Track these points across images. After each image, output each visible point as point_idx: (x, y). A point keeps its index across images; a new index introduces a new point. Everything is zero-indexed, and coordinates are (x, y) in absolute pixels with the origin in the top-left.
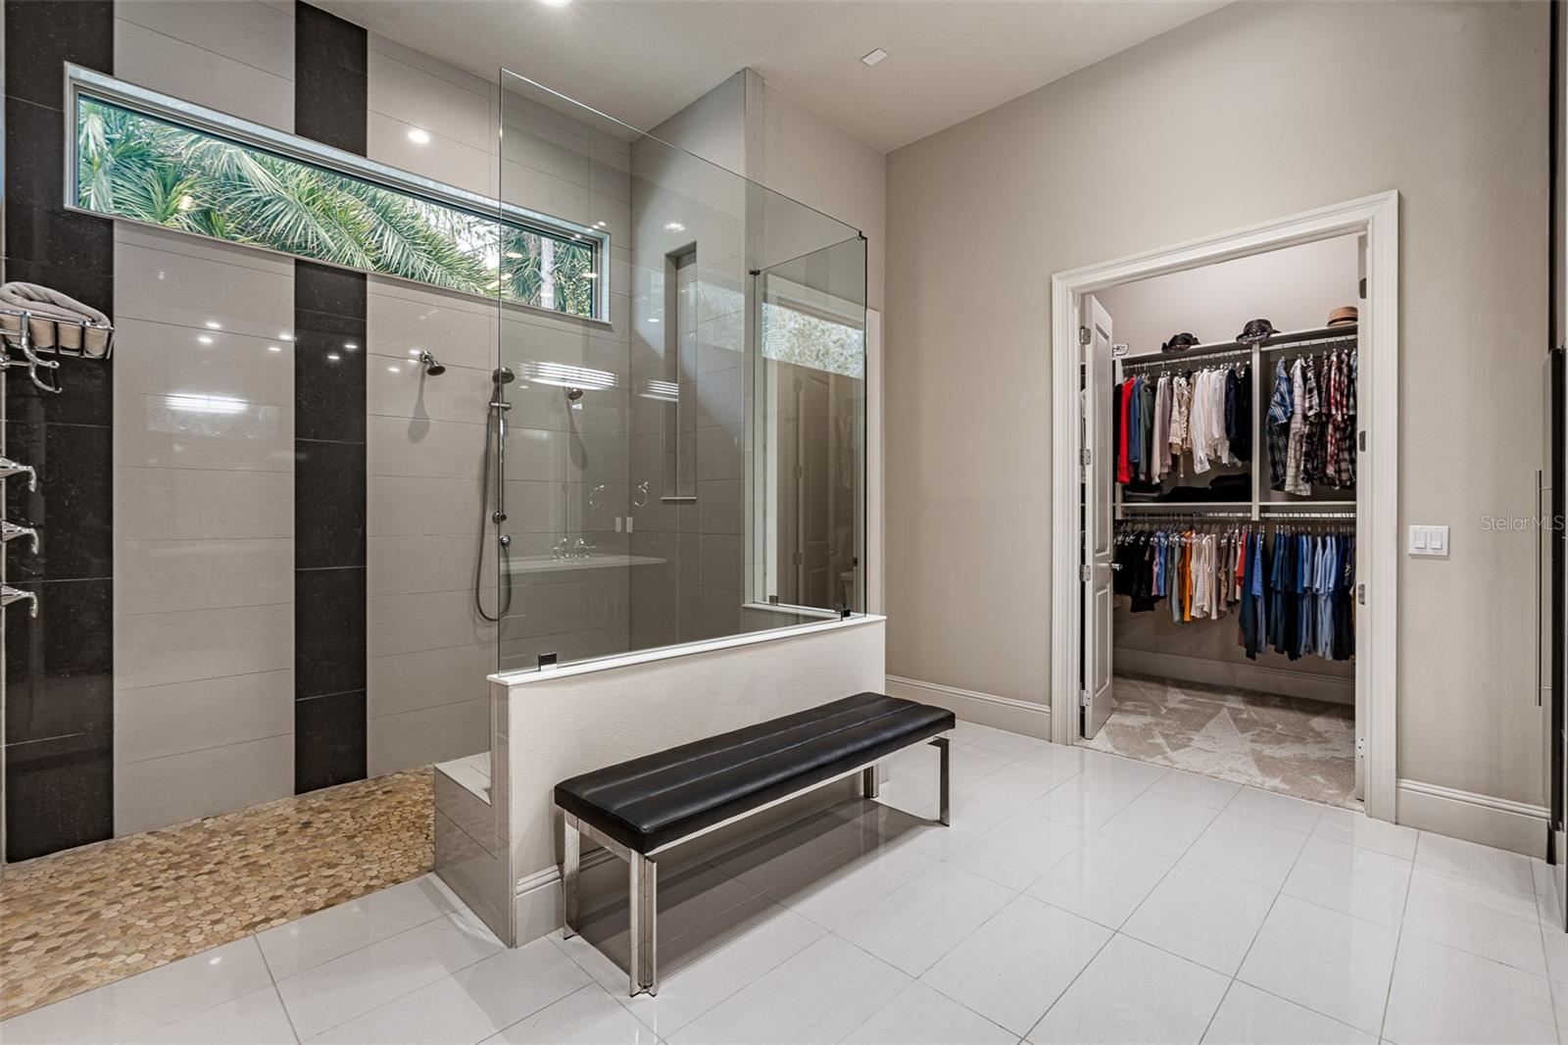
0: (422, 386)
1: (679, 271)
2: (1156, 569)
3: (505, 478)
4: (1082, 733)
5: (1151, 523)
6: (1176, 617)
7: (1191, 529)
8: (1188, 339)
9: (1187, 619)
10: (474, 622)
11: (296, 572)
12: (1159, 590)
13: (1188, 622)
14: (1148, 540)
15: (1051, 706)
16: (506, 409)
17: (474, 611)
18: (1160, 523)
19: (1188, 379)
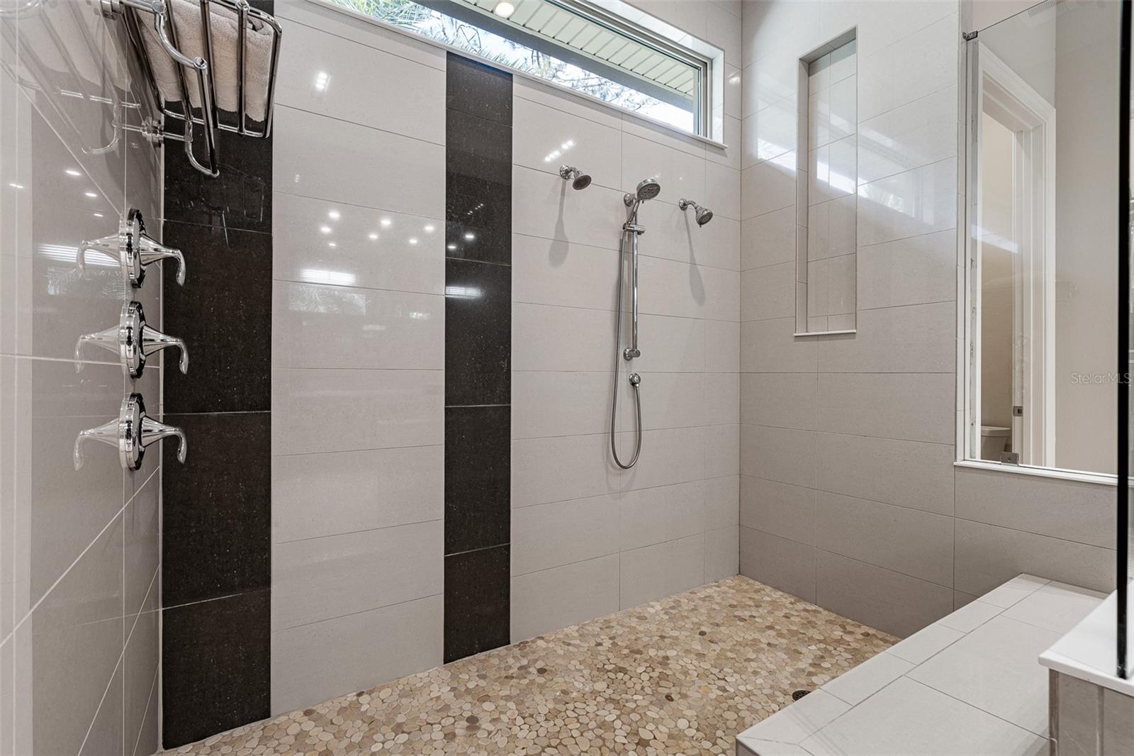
0: (561, 204)
1: (810, 78)
3: (638, 312)
10: (607, 469)
11: (446, 409)
16: (639, 233)
17: (608, 456)
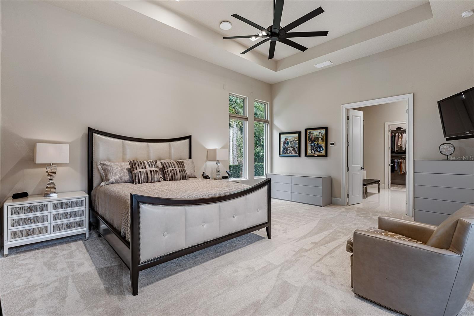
2: (395, 165)
4: (389, 188)
5: (394, 158)
6: (399, 173)
7: (401, 159)
8: (401, 128)
9: (401, 173)
12: (396, 169)
13: (401, 174)
14: (394, 161)
15: (384, 184)
18: (396, 158)
19: (401, 135)
